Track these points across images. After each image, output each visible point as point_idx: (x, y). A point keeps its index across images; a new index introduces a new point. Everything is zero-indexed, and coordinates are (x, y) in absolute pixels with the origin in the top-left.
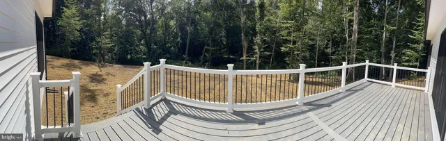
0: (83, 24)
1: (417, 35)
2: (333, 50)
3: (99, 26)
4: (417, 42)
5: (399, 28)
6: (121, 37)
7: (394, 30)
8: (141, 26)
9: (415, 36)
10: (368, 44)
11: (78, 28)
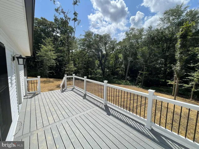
0: (57, 56)
3: (69, 57)
6: (85, 64)
8: (99, 58)
11: (54, 58)
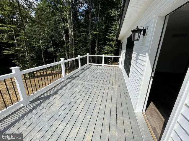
1: (111, 36)
2: (55, 49)
4: (112, 41)
5: (100, 33)
7: (96, 34)
9: (110, 37)
10: (81, 44)
